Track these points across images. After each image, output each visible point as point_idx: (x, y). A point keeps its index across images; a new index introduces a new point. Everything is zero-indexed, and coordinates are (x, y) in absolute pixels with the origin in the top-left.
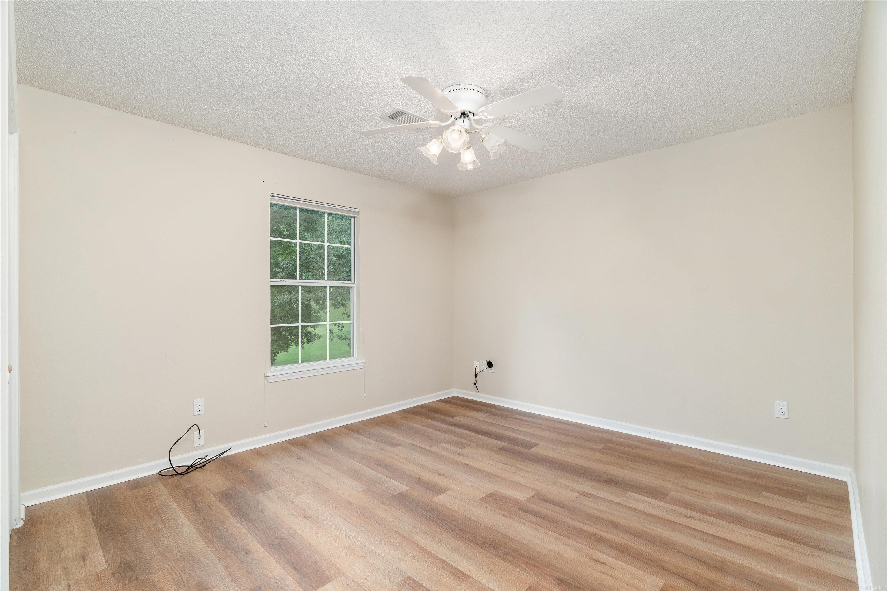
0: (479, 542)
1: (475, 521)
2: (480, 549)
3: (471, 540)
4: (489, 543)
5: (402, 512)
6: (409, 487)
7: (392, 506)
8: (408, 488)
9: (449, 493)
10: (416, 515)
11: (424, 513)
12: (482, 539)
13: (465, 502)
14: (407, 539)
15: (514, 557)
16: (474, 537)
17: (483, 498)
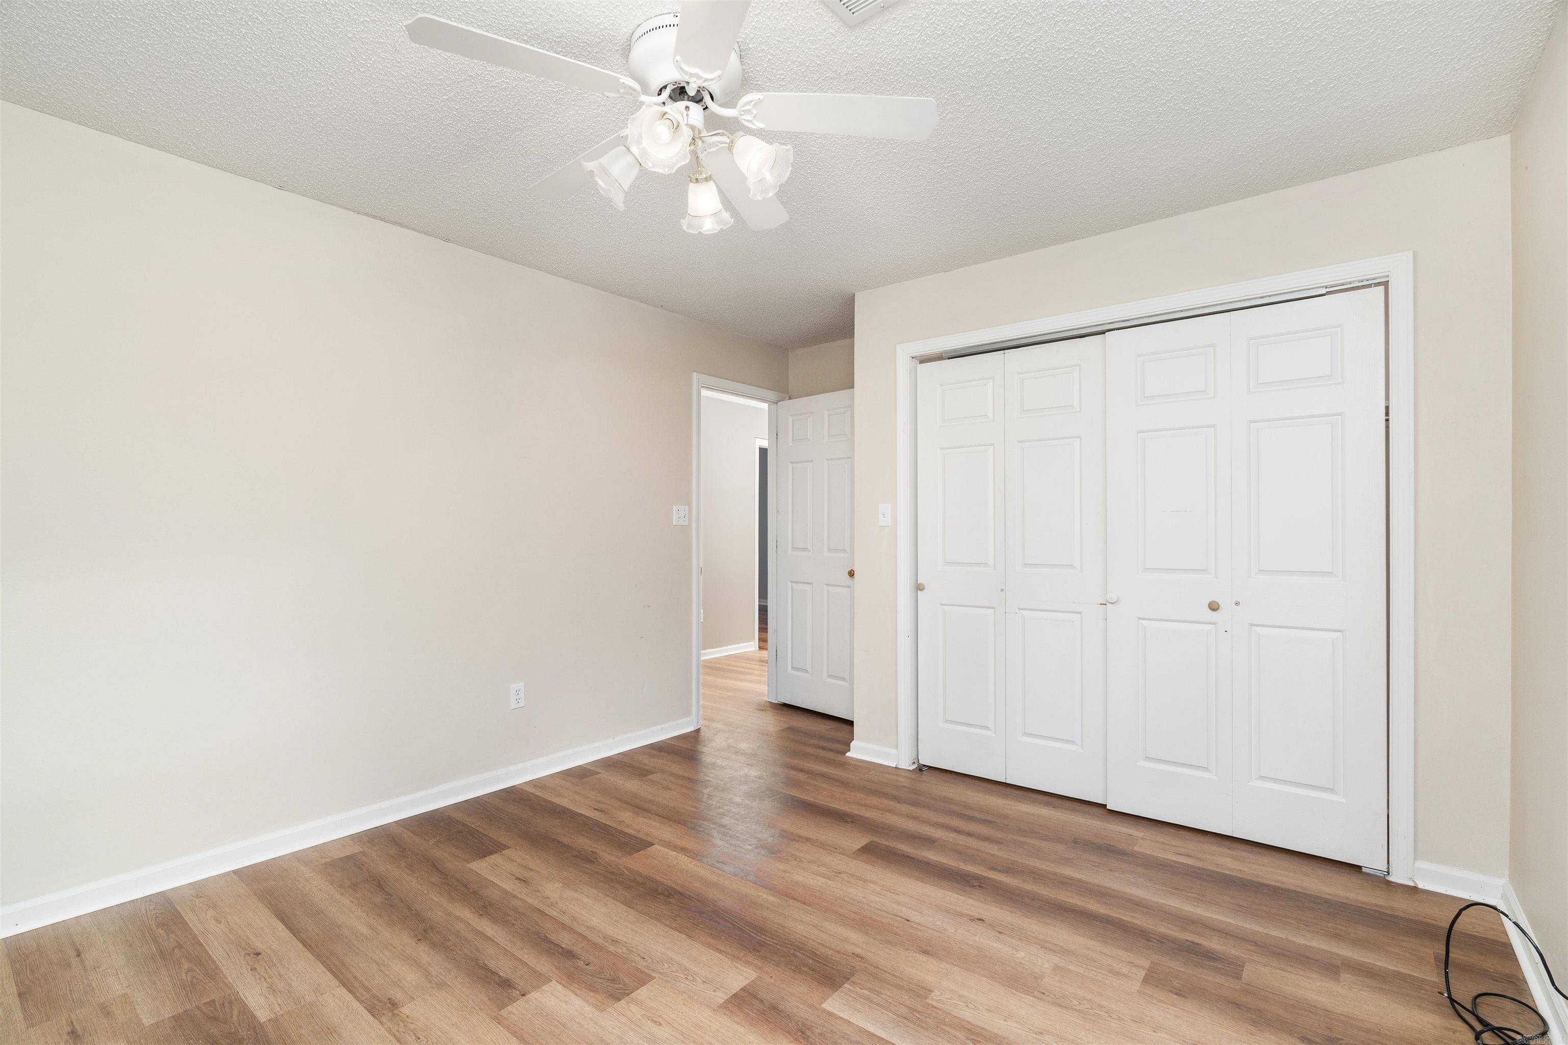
0: (677, 897)
1: (675, 929)
2: (678, 888)
3: (688, 898)
4: (661, 897)
5: (813, 940)
6: (824, 1011)
7: (838, 952)
8: (824, 1006)
9: (721, 997)
10: (785, 935)
11: (770, 941)
12: (672, 900)
13: (686, 969)
14: (786, 895)
15: (634, 881)
16: (681, 903)
17: (643, 983)
